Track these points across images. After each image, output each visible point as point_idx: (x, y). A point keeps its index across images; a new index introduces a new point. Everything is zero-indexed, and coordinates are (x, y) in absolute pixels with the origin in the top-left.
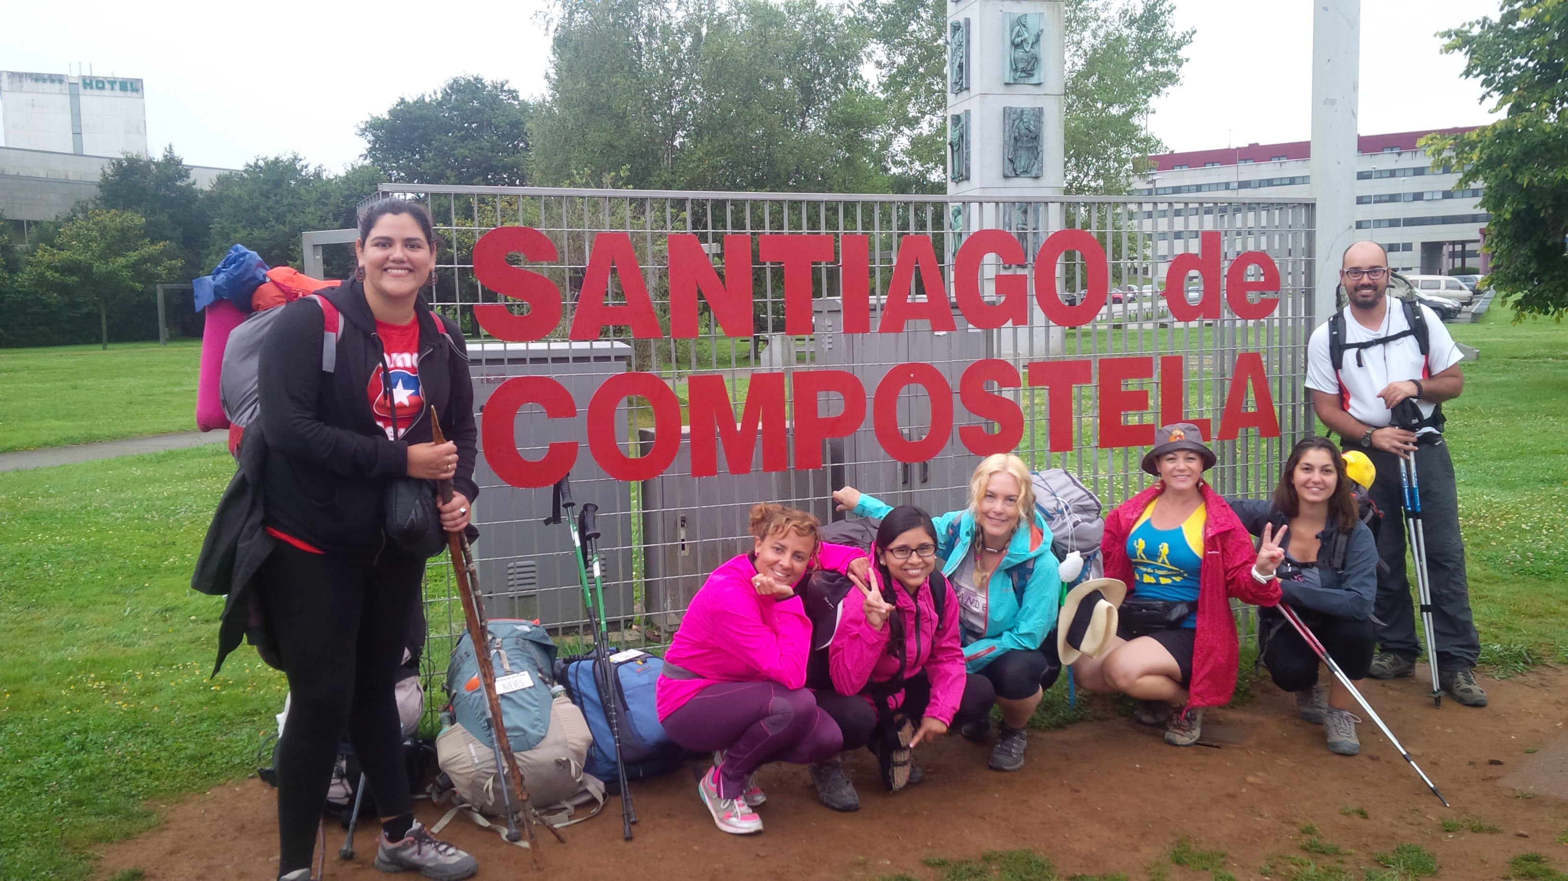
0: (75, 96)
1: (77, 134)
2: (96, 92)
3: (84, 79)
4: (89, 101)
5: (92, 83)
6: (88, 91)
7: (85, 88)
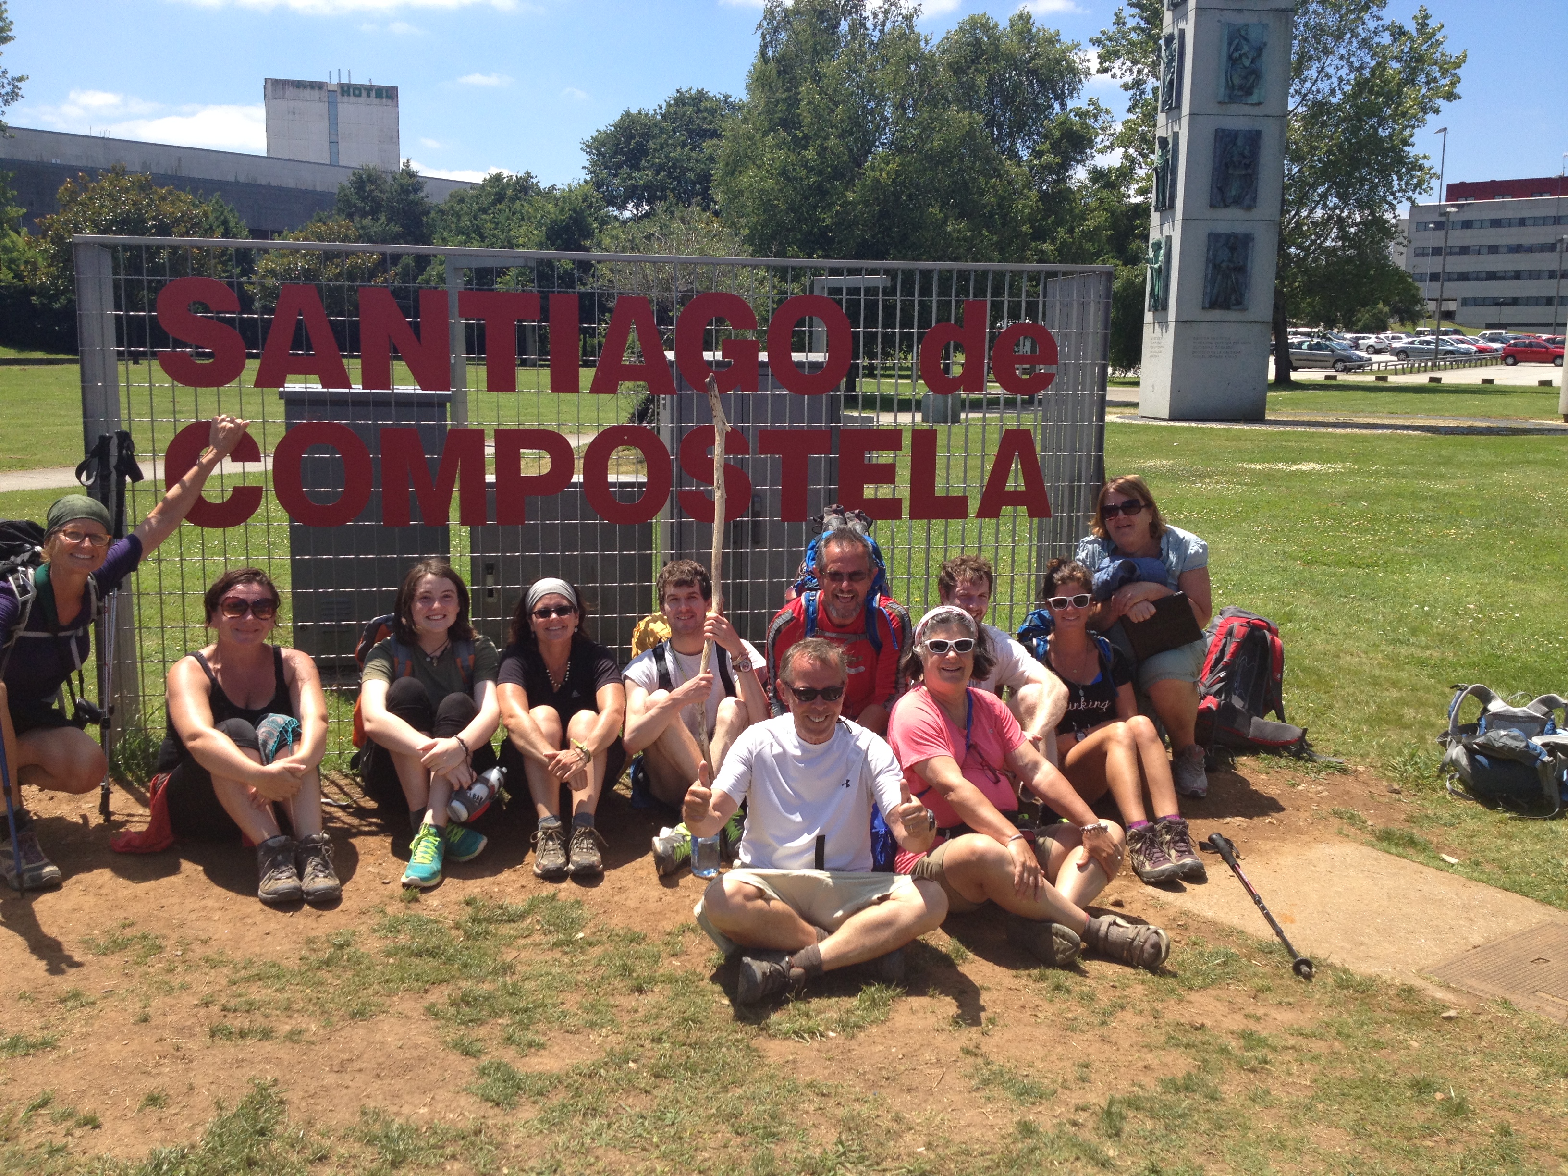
0: (333, 105)
1: (334, 143)
2: (352, 99)
3: (342, 86)
4: (347, 108)
5: (349, 90)
6: (346, 99)
7: (343, 95)
